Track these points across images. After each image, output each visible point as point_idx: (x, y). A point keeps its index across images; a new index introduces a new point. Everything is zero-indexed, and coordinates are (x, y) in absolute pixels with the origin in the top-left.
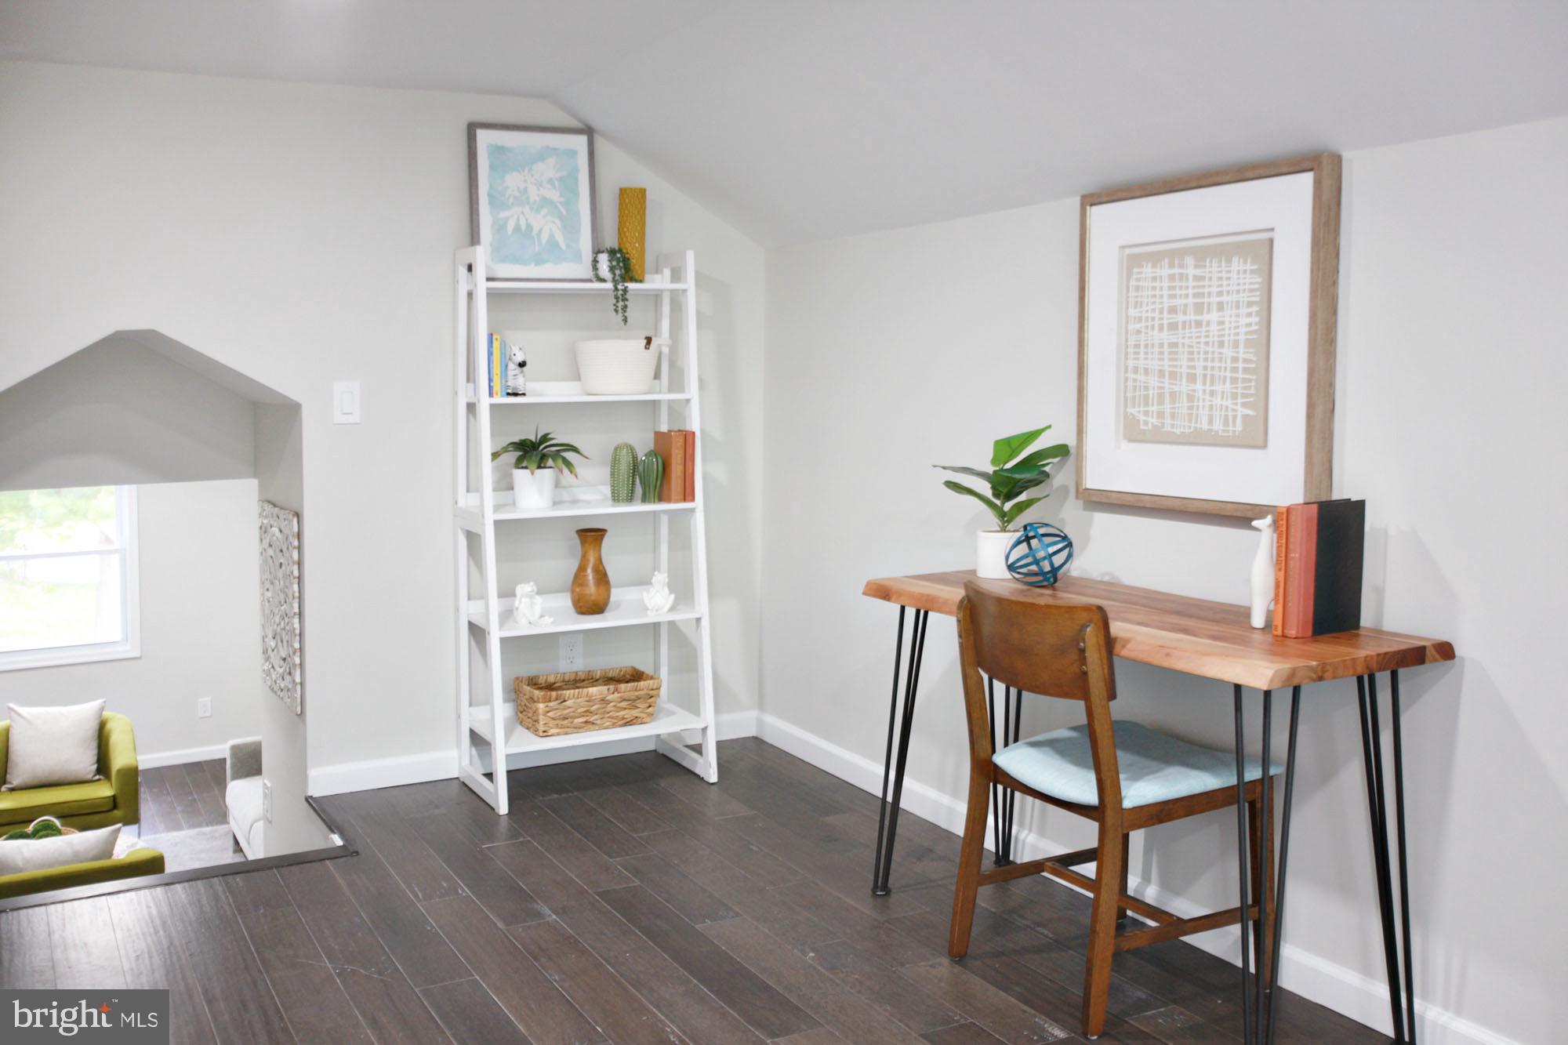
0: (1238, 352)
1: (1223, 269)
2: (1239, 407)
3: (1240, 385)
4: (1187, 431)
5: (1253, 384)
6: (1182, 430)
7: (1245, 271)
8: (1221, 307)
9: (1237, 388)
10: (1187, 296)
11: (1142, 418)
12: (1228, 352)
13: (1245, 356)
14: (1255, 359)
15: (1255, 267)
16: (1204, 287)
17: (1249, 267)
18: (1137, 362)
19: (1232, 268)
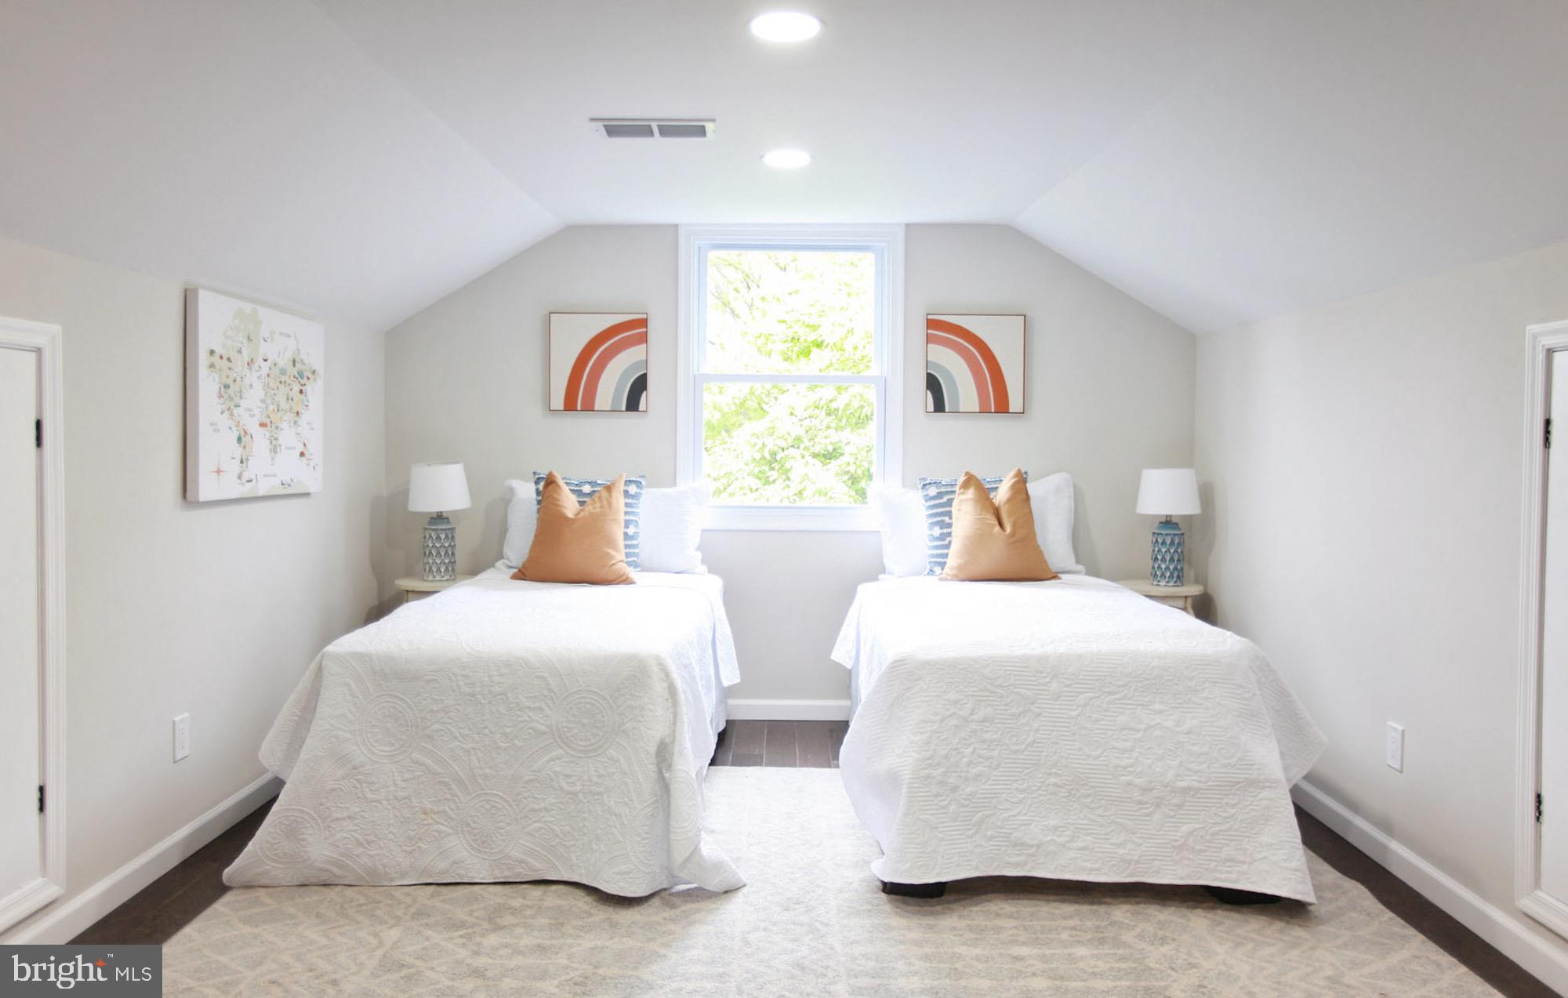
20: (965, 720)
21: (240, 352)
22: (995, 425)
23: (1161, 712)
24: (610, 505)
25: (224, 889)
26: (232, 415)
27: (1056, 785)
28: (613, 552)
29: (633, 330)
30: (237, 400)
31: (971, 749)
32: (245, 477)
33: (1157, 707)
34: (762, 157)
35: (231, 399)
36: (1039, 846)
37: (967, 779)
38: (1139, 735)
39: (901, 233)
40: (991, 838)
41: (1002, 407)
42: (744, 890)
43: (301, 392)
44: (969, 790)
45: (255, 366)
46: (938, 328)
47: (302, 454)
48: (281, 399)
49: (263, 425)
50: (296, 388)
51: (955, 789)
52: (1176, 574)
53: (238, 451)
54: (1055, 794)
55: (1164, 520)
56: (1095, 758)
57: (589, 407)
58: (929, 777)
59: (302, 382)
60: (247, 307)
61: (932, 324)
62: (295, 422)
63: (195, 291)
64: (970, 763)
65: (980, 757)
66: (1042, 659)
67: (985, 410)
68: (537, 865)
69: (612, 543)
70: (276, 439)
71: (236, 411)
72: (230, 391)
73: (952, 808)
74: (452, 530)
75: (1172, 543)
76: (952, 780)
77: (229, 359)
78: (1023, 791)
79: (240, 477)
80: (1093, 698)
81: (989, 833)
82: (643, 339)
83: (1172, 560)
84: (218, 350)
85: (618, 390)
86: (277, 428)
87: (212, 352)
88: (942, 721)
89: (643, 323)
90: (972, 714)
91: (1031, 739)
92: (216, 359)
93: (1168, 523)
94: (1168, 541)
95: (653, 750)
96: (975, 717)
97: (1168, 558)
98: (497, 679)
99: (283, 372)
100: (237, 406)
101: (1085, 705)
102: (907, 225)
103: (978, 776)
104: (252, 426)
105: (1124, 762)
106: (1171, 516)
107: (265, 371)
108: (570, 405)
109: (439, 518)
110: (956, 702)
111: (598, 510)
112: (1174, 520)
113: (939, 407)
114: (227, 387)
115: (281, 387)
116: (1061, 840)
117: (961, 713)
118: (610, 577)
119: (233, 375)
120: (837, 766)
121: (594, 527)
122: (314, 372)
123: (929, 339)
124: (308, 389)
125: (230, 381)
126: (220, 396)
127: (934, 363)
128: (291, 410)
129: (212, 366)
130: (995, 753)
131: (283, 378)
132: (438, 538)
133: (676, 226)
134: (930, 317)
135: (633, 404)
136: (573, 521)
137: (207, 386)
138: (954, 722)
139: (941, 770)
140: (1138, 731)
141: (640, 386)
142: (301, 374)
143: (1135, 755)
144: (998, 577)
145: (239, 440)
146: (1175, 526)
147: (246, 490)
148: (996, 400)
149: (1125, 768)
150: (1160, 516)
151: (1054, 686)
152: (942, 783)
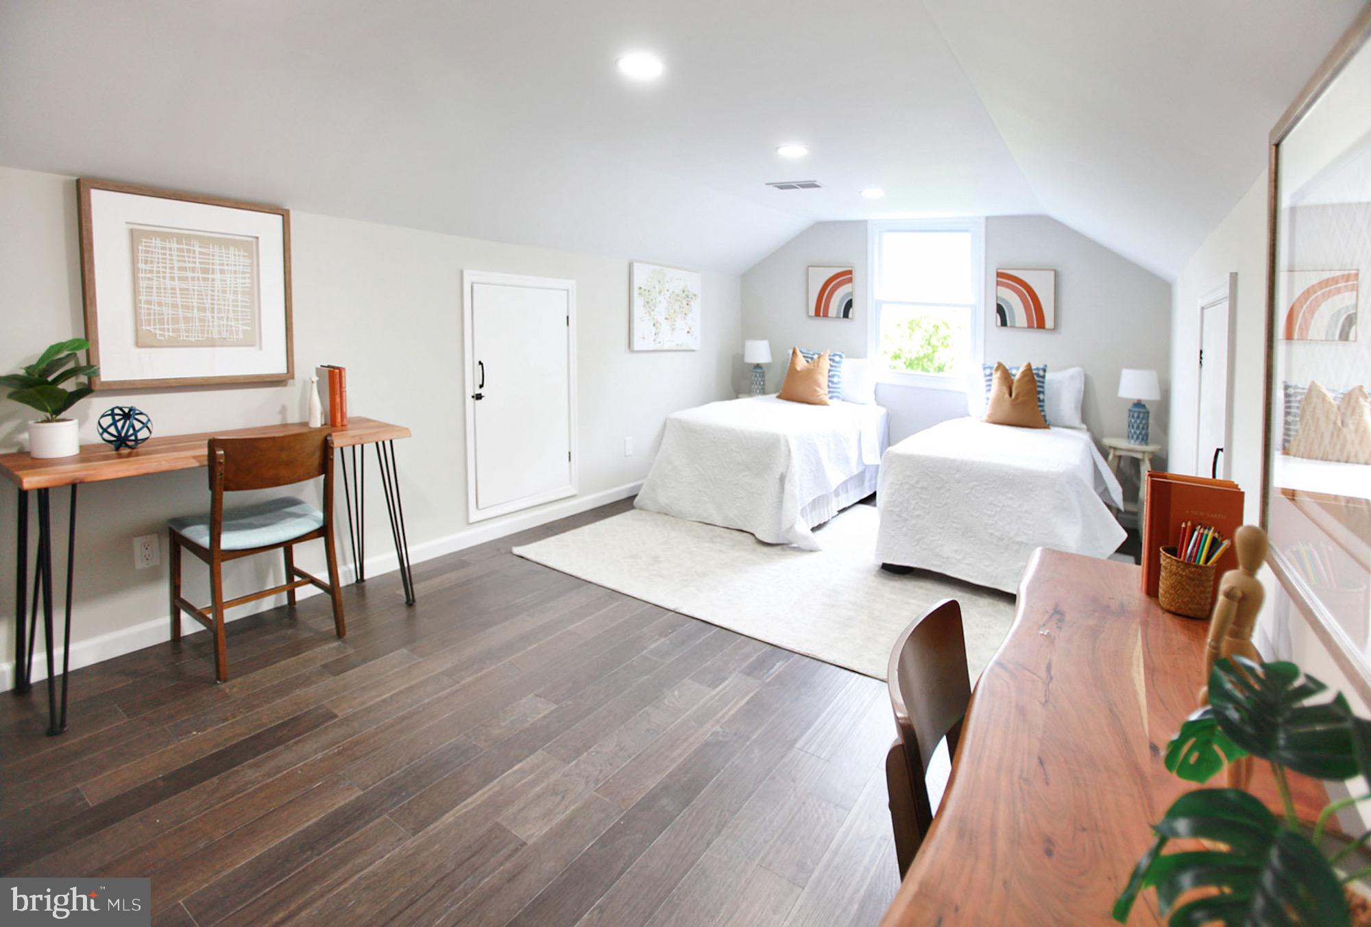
0: (237, 297)
1: (223, 251)
2: (240, 326)
3: (240, 314)
4: (200, 339)
5: (249, 314)
6: (196, 338)
7: (239, 256)
8: (222, 272)
9: (238, 315)
10: (195, 262)
11: (158, 332)
12: (230, 297)
13: (242, 299)
14: (249, 301)
15: (245, 254)
16: (209, 259)
17: (242, 253)
18: (149, 298)
19: (230, 252)
20: (913, 486)
21: (654, 287)
22: (1037, 336)
23: (1012, 499)
24: (818, 365)
25: (633, 508)
26: (650, 315)
27: (956, 528)
28: (818, 389)
29: (845, 277)
30: (653, 308)
31: (915, 502)
32: (657, 341)
33: (1010, 495)
34: (860, 192)
35: (650, 308)
36: (948, 558)
37: (912, 516)
38: (998, 509)
39: (983, 221)
40: (924, 549)
41: (1041, 325)
42: (820, 553)
43: (688, 304)
44: (914, 522)
45: (662, 294)
46: (1004, 278)
47: (688, 332)
48: (677, 308)
49: (666, 319)
50: (685, 303)
51: (906, 520)
52: (1141, 437)
53: (654, 329)
54: (955, 532)
55: (1136, 402)
56: (977, 517)
57: (826, 315)
58: (892, 511)
59: (688, 299)
60: (658, 268)
61: (999, 275)
62: (685, 318)
63: (633, 263)
64: (914, 509)
65: (920, 506)
66: (953, 461)
67: (1030, 326)
68: (739, 522)
69: (819, 385)
70: (674, 325)
71: (653, 313)
72: (650, 304)
73: (904, 529)
74: (764, 373)
75: (1138, 417)
76: (904, 515)
77: (649, 291)
78: (941, 528)
79: (654, 341)
80: (977, 486)
81: (924, 547)
82: (850, 280)
83: (1138, 428)
84: (643, 287)
85: (839, 306)
86: (674, 320)
87: (640, 288)
88: (902, 484)
89: (850, 272)
90: (916, 483)
91: (944, 502)
92: (642, 291)
93: (1139, 404)
94: (1136, 415)
95: (778, 477)
96: (917, 486)
97: (1135, 426)
98: (724, 437)
99: (678, 296)
100: (653, 310)
101: (972, 489)
102: (987, 218)
103: (918, 516)
104: (661, 319)
105: (990, 522)
106: (1140, 400)
107: (667, 295)
108: (817, 314)
109: (758, 366)
110: (909, 477)
111: (812, 367)
112: (1143, 403)
113: (1004, 323)
114: (648, 302)
115: (677, 302)
116: (958, 558)
117: (911, 482)
118: (817, 401)
119: (651, 297)
120: (875, 505)
121: (809, 375)
122: (695, 295)
123: (998, 284)
124: (692, 303)
125: (649, 300)
126: (644, 306)
127: (1001, 298)
128: (682, 312)
129: (640, 294)
130: (927, 506)
131: (677, 298)
132: (756, 376)
133: (865, 222)
134: (999, 271)
135: (846, 315)
136: (799, 372)
137: (638, 302)
138: (907, 486)
139: (898, 509)
140: (998, 506)
141: (849, 305)
142: (688, 296)
143: (996, 519)
144: (1011, 423)
145: (654, 325)
146: (1144, 406)
147: (658, 347)
148: (1037, 320)
149: (991, 525)
150: (1134, 400)
151: (957, 476)
152: (898, 515)
